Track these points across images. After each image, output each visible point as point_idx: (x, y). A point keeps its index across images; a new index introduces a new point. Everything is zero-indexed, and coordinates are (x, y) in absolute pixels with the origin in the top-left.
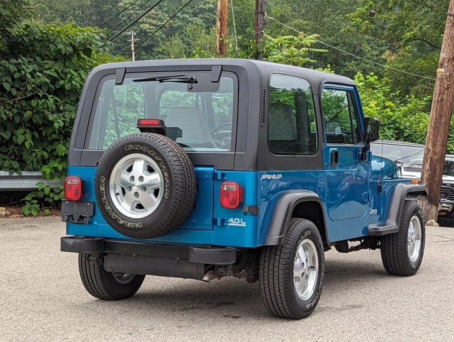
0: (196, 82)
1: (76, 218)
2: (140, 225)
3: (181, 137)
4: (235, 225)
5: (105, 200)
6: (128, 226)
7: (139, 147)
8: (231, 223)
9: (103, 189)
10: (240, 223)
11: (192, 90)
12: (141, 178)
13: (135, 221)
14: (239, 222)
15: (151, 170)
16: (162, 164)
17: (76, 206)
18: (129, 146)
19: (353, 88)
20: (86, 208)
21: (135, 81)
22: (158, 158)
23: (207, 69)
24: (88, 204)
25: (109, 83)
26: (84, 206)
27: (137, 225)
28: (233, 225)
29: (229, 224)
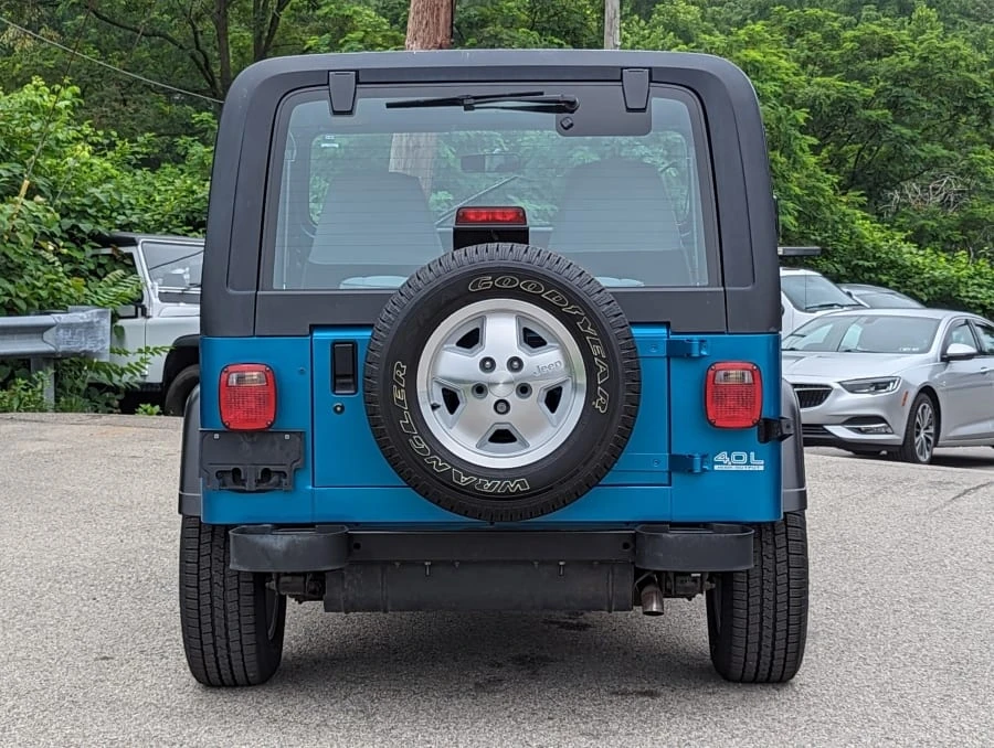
1: (251, 477)
2: (523, 485)
4: (734, 468)
5: (408, 426)
6: (485, 489)
7: (513, 282)
8: (721, 463)
9: (400, 395)
10: (748, 463)
12: (515, 364)
13: (502, 475)
14: (745, 460)
15: (532, 340)
16: (585, 326)
17: (246, 446)
18: (482, 279)
20: (281, 448)
21: (389, 106)
22: (573, 310)
24: (287, 437)
25: (308, 112)
26: (273, 443)
27: (513, 486)
28: (723, 468)
29: (718, 467)
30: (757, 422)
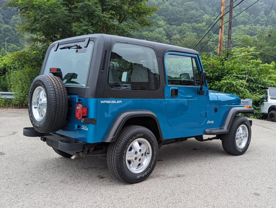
3: (77, 78)
6: (35, 125)
7: (39, 83)
11: (78, 52)
12: (41, 100)
14: (85, 128)
18: (36, 82)
19: (197, 56)
22: (45, 89)
27: (38, 125)
29: (82, 128)
30: (81, 119)
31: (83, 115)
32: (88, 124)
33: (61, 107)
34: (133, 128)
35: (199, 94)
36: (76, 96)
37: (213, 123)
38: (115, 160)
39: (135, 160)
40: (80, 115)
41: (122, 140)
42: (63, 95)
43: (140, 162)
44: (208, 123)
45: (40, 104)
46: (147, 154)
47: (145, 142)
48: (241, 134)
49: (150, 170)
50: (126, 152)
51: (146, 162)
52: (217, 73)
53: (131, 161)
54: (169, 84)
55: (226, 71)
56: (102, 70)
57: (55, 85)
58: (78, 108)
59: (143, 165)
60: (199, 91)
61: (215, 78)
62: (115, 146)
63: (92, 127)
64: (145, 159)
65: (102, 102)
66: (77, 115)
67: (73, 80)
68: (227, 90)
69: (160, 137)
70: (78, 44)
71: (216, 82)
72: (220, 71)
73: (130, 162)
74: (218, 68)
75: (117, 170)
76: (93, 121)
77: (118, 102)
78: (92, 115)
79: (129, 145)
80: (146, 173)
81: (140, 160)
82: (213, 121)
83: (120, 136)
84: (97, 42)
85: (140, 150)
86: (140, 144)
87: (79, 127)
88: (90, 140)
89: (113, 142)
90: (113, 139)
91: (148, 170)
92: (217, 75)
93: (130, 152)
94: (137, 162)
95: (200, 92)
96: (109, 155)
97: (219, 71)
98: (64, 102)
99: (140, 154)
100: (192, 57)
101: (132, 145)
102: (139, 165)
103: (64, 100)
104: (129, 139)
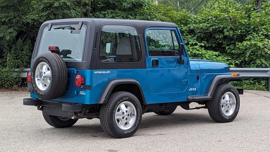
0: (75, 29)
2: (44, 94)
3: (71, 54)
5: (33, 82)
6: (40, 94)
7: (43, 59)
9: (32, 77)
11: (72, 33)
12: (45, 73)
13: (42, 91)
14: (83, 93)
16: (50, 67)
18: (40, 58)
19: (176, 28)
22: (49, 64)
23: (77, 23)
25: (46, 30)
29: (80, 94)
30: (81, 86)
31: (82, 83)
32: (85, 89)
33: (63, 78)
34: (120, 93)
35: (180, 63)
36: (74, 69)
37: (195, 90)
38: (106, 118)
39: (123, 119)
40: (79, 83)
41: (112, 103)
42: (64, 68)
43: (126, 121)
44: (190, 90)
45: (44, 76)
46: (133, 115)
47: (130, 105)
48: (227, 101)
49: (135, 128)
50: (115, 112)
51: (132, 121)
52: (240, 31)
53: (120, 120)
54: (150, 56)
55: (252, 27)
56: (95, 48)
57: (57, 60)
58: (77, 78)
59: (129, 123)
60: (179, 60)
61: (237, 38)
62: (106, 107)
63: (88, 91)
64: (131, 119)
65: (95, 72)
66: (77, 83)
67: (68, 55)
68: (252, 55)
69: (143, 102)
70: (72, 26)
71: (238, 44)
72: (244, 27)
73: (118, 121)
74: (241, 24)
75: (109, 125)
76: (89, 87)
77: (107, 72)
78: (88, 83)
79: (117, 106)
80: (132, 130)
81: (126, 119)
82: (195, 89)
83: (110, 100)
84: (89, 26)
85: (127, 111)
86: (126, 107)
87: (77, 92)
88: (87, 102)
89: (105, 103)
90: (104, 101)
91: (133, 128)
92: (239, 33)
93: (118, 112)
94: (124, 121)
95: (180, 62)
96: (102, 115)
97: (242, 28)
98: (65, 74)
99: (127, 115)
100: (171, 30)
101: (120, 107)
102: (126, 123)
103: (65, 72)
104: (117, 102)
